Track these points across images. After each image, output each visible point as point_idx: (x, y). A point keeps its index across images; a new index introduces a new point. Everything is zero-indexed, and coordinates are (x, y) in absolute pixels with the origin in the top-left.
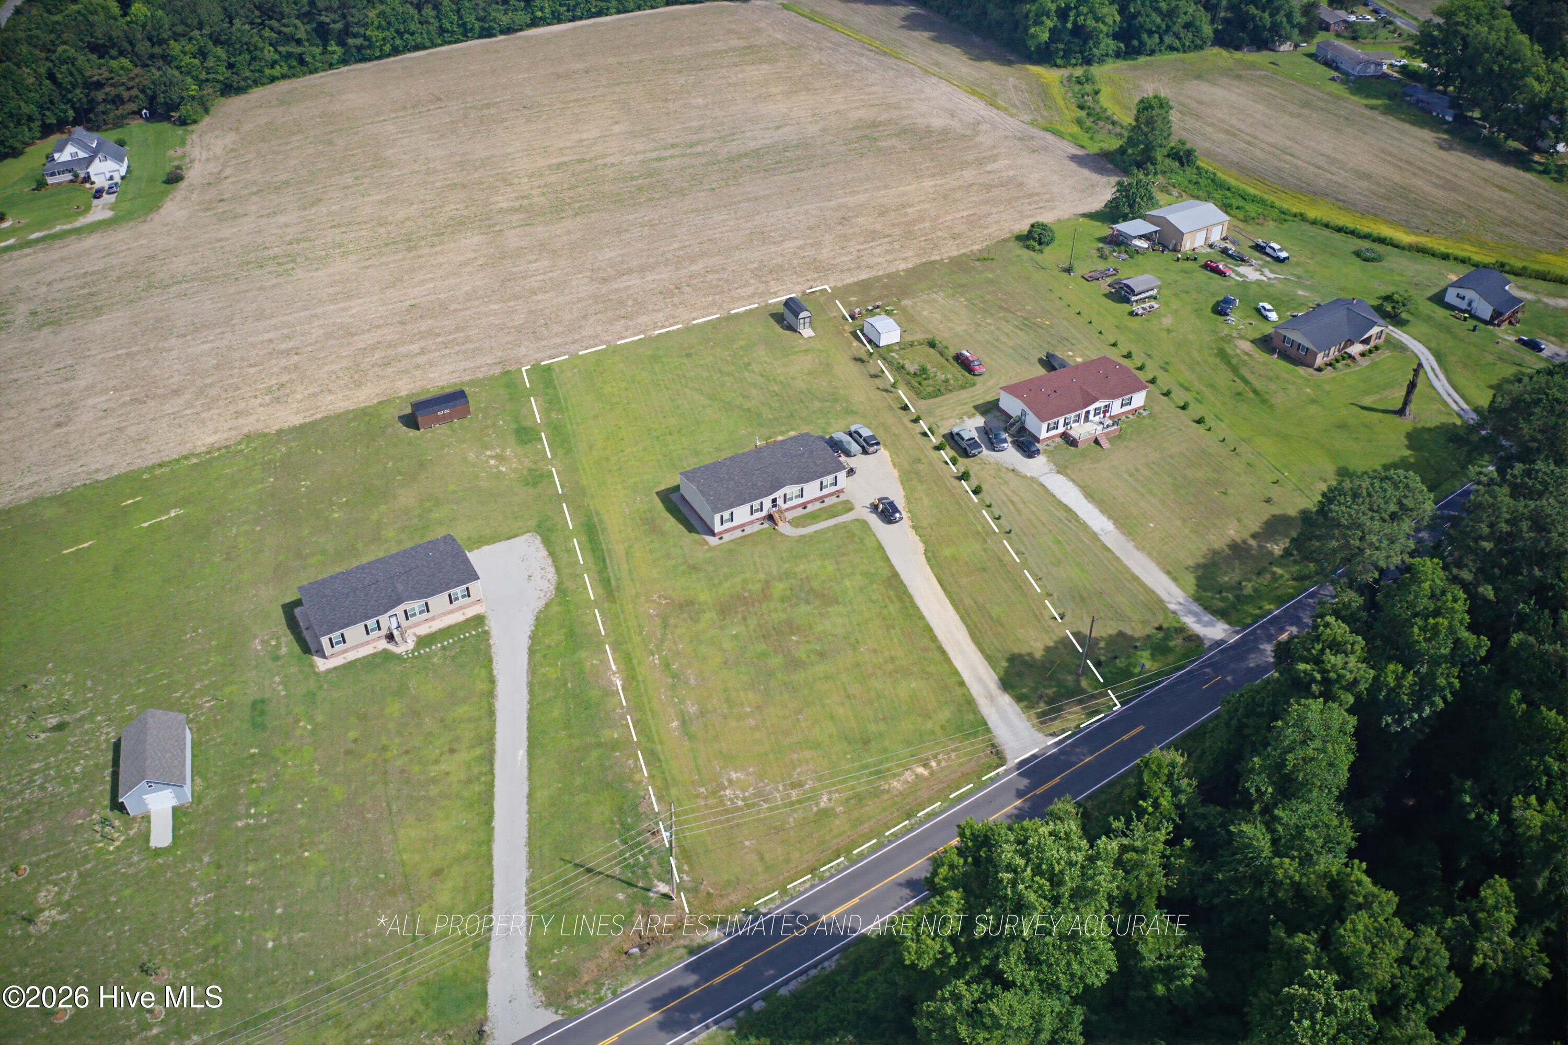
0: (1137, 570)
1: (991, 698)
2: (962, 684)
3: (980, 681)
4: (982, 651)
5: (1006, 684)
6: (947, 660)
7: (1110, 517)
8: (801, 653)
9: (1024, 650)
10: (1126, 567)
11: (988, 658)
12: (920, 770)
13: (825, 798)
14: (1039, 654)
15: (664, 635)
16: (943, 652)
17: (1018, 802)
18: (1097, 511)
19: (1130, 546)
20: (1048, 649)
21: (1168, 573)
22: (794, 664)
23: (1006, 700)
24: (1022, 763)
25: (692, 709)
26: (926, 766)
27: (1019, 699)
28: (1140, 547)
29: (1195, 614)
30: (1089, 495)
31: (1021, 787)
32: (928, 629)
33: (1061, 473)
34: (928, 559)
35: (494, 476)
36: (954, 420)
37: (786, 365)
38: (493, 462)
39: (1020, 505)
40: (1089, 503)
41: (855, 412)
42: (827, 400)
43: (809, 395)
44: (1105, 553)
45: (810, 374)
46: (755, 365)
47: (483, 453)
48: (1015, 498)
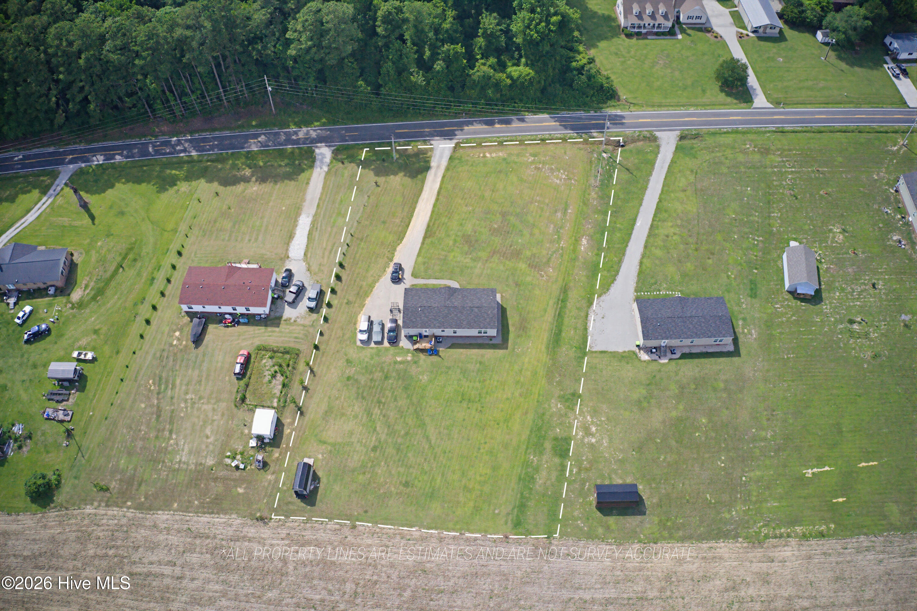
0: (319, 191)
1: (438, 167)
2: (444, 177)
3: (435, 175)
4: (423, 185)
5: (427, 168)
6: (440, 188)
7: (296, 221)
8: (497, 218)
9: (406, 179)
10: (322, 194)
11: (423, 183)
12: (488, 155)
13: (530, 160)
14: (401, 174)
16: (439, 193)
17: (466, 128)
18: (298, 228)
19: (306, 204)
20: (395, 174)
21: (308, 183)
22: (504, 215)
23: (433, 164)
24: (451, 139)
25: (559, 214)
26: (484, 156)
27: (428, 162)
28: (303, 200)
29: (322, 162)
30: (291, 236)
31: (460, 132)
33: (288, 257)
34: (403, 238)
35: (595, 412)
36: (302, 323)
37: (351, 433)
38: (594, 429)
39: (329, 247)
40: (295, 234)
41: (348, 361)
42: (356, 380)
43: (361, 391)
44: (321, 204)
45: (343, 414)
46: (372, 445)
47: (597, 442)
48: (327, 253)
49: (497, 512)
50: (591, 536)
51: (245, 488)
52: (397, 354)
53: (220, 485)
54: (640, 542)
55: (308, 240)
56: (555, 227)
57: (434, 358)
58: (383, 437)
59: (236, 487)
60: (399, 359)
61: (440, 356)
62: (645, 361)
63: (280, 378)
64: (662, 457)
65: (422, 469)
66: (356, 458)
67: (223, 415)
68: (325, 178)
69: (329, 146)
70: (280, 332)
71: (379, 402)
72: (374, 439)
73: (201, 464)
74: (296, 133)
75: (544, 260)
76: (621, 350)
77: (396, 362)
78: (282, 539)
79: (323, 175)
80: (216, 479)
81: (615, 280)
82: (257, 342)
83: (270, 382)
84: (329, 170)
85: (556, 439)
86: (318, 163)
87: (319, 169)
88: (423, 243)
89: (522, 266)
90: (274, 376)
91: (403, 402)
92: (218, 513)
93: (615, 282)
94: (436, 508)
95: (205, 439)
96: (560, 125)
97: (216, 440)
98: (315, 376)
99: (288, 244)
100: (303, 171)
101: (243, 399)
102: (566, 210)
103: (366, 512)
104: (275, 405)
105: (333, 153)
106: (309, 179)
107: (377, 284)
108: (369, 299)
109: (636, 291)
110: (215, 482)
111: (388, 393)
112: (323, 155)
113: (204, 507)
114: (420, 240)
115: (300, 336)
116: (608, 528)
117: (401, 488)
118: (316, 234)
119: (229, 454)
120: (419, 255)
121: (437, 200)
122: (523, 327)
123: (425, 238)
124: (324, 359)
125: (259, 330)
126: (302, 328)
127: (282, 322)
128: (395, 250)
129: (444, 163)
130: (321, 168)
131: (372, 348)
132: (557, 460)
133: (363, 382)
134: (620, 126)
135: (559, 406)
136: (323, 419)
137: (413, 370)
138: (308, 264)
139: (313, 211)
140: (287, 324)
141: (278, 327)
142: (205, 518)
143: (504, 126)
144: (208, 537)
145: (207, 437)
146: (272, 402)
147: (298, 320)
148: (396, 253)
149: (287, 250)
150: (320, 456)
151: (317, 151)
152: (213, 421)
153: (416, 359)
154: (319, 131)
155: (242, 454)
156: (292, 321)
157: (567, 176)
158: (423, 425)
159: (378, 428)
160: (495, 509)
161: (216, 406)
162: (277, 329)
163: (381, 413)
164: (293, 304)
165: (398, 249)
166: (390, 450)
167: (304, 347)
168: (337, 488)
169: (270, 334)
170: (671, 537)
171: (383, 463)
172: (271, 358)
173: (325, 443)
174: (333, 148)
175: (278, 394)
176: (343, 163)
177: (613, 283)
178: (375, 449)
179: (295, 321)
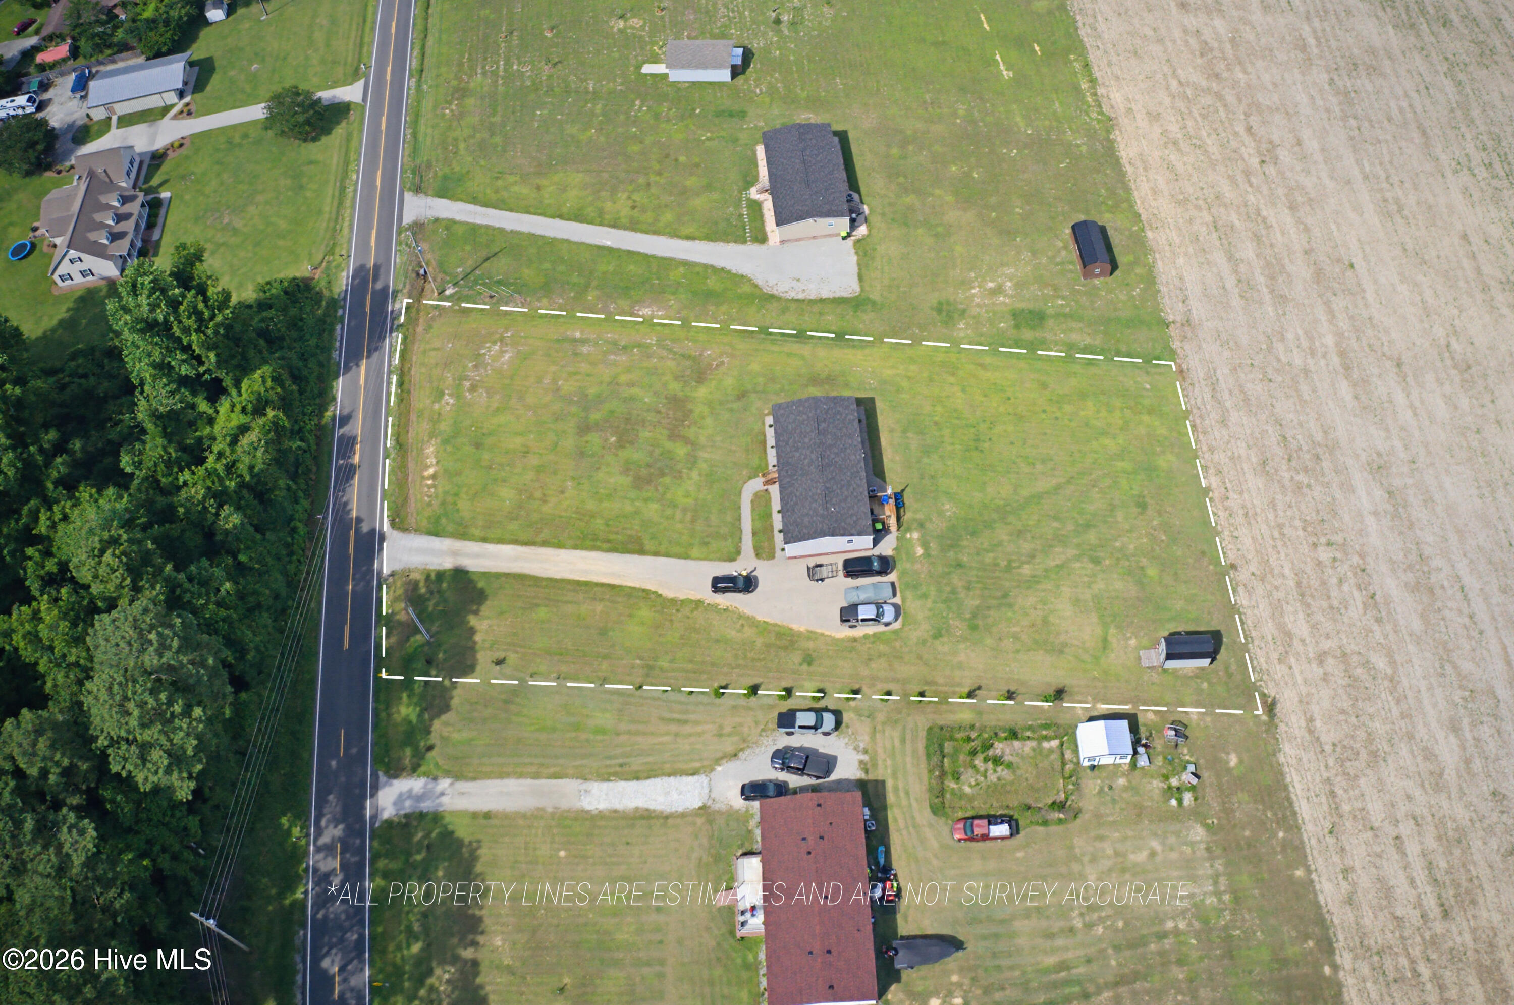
0: (511, 784)
1: (455, 554)
2: (484, 540)
3: (477, 556)
4: (507, 575)
5: (460, 575)
6: (516, 542)
7: (601, 816)
8: (594, 439)
9: (485, 609)
10: (521, 776)
11: (498, 576)
12: (431, 471)
13: (451, 401)
14: (473, 620)
15: (675, 353)
16: (527, 543)
17: (354, 514)
18: (619, 806)
19: (549, 805)
20: (472, 631)
21: (488, 815)
22: (585, 429)
23: (448, 564)
24: (382, 538)
26: (434, 477)
27: (440, 574)
28: (537, 815)
29: (422, 797)
30: (646, 816)
31: (363, 523)
32: (560, 546)
33: (703, 808)
34: (644, 590)
35: (966, 283)
36: (867, 738)
37: (1076, 602)
38: (991, 285)
39: (673, 728)
40: (637, 809)
41: (937, 635)
42: (974, 616)
43: (994, 602)
44: (552, 770)
45: (1045, 622)
46: (1091, 565)
47: (1011, 280)
48: (688, 729)
49: (1148, 386)
50: (1150, 280)
51: (1228, 754)
52: (911, 556)
53: (1235, 799)
54: (1143, 230)
55: (655, 776)
56: (614, 353)
57: (907, 498)
58: (1071, 552)
59: (1229, 771)
60: (920, 551)
61: (903, 491)
62: (870, 230)
63: (999, 747)
64: (1018, 210)
65: (1109, 487)
66: (1119, 585)
67: (1101, 838)
68: (474, 779)
69: (375, 788)
70: (894, 775)
71: (1009, 568)
72: (1078, 565)
73: (1208, 849)
74: (324, 879)
75: (688, 363)
76: (855, 258)
77: (927, 554)
78: (1291, 668)
79: (462, 786)
80: (1228, 812)
81: (723, 269)
82: (924, 815)
83: (1010, 765)
84: (448, 774)
85: (1017, 327)
86: (426, 806)
87: (445, 800)
88: (656, 554)
89: (702, 392)
90: (997, 761)
91: (1002, 533)
92: (1286, 788)
93: (728, 268)
94: (1166, 461)
95: (1159, 859)
96: (368, 357)
97: (1155, 835)
98: (979, 688)
99: (666, 818)
100: (448, 835)
101: (1060, 806)
102: (575, 340)
103: (1203, 553)
104: (1055, 743)
105: (396, 777)
106: (475, 815)
107: (759, 618)
108: (795, 627)
109: (744, 242)
110: (1233, 811)
111: (989, 558)
112: (399, 800)
113: (1285, 817)
114: (648, 560)
115: (896, 734)
116: (1132, 265)
117: (1150, 512)
118: (636, 764)
119: (1174, 802)
120: (686, 557)
121: (545, 544)
122: (830, 380)
123: (642, 552)
124: (941, 680)
125: (896, 820)
126: (878, 735)
127: (871, 777)
128: (673, 601)
129: (445, 544)
130: (442, 794)
131: (904, 599)
132: (1050, 323)
133: (977, 602)
134: (382, 271)
135: (962, 326)
136: (1061, 652)
137: (937, 525)
138: (718, 761)
139: (569, 786)
140: (875, 766)
141: (883, 783)
142: (1304, 809)
143: (358, 447)
144: (1333, 794)
145: (1153, 854)
146: (1051, 751)
147: (862, 745)
148: (682, 597)
149: (683, 815)
150: (1133, 642)
151: (386, 815)
152: (1117, 854)
153: (915, 525)
154: (323, 823)
155: (1166, 778)
156: (865, 758)
157: (494, 343)
158: (1038, 497)
159: (1058, 562)
160: (1145, 389)
161: (1086, 859)
162: (890, 784)
163: (1028, 563)
164: (828, 764)
165: (670, 594)
166: (1092, 537)
167: (921, 722)
168: (1180, 605)
169: (902, 794)
170: (1128, 200)
171: (1118, 544)
172: (957, 777)
173: (1105, 640)
174: (382, 778)
175: (1033, 744)
176: (430, 748)
177: (729, 272)
178: (1096, 561)
179: (865, 752)
